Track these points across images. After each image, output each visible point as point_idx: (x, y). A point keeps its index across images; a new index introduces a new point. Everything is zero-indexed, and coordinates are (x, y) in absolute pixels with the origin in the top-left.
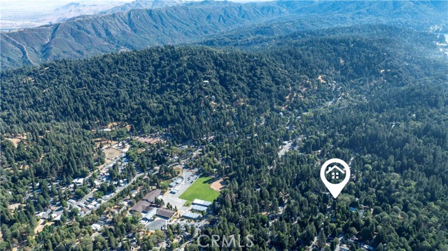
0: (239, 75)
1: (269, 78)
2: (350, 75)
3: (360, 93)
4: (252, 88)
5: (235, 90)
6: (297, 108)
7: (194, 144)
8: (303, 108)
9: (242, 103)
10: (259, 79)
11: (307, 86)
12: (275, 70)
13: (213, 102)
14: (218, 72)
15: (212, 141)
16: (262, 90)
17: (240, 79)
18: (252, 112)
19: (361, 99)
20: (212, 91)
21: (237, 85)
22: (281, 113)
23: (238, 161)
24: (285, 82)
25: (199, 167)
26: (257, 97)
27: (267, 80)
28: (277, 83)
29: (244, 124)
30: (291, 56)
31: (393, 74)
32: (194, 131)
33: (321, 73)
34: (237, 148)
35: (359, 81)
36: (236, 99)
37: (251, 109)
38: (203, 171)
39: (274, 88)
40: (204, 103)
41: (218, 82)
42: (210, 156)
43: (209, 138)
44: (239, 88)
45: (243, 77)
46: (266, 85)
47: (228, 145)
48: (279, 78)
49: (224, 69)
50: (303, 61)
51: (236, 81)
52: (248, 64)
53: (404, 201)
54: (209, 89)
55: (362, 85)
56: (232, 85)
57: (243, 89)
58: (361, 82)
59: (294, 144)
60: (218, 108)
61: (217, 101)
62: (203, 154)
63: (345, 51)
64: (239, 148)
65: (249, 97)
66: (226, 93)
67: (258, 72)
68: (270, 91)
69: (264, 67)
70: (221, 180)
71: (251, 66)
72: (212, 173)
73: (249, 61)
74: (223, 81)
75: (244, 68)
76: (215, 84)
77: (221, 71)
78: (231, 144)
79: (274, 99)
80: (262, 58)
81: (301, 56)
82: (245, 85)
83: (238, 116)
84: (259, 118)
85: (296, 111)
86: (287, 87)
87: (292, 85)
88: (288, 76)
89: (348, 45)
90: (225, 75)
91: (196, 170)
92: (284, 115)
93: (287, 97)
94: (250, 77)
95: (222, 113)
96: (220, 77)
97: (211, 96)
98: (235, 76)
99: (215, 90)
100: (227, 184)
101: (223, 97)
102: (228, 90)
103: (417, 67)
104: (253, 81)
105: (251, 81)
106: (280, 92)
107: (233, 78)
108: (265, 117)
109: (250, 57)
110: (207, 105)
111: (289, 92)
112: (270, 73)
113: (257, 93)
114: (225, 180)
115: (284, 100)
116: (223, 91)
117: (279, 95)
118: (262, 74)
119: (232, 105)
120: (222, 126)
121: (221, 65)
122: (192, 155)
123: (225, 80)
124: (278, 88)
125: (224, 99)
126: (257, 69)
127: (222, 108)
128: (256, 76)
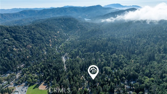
0: (24, 35)
1: (38, 34)
2: (68, 30)
3: (76, 35)
4: (33, 39)
5: (24, 41)
6: (57, 44)
7: (13, 72)
8: (59, 43)
9: (31, 47)
10: (34, 35)
11: (55, 35)
12: (40, 31)
13: (14, 49)
14: (11, 35)
15: (24, 67)
16: (38, 39)
17: (24, 36)
18: (38, 49)
19: (77, 37)
20: (12, 43)
21: (24, 39)
22: (51, 47)
23: (47, 71)
24: (46, 35)
25: (25, 82)
26: (37, 42)
27: (38, 35)
28: (43, 36)
29: (36, 55)
30: (43, 25)
31: (83, 27)
32: (11, 65)
33: (58, 31)
34: (41, 65)
35: (73, 31)
36: (26, 45)
37: (37, 48)
38: (29, 83)
39: (43, 38)
40: (10, 50)
41: (13, 39)
42: (29, 74)
43: (21, 66)
44: (26, 40)
45: (26, 35)
46: (39, 37)
47: (35, 66)
48: (43, 33)
49: (13, 33)
50: (49, 27)
51: (23, 37)
52: (26, 30)
53: (125, 62)
54: (10, 43)
55: (75, 32)
56: (21, 39)
57: (28, 40)
58: (74, 31)
59: (66, 57)
60: (19, 51)
61: (17, 48)
62: (23, 74)
63: (62, 22)
64: (43, 66)
65: (33, 43)
66: (20, 44)
67: (33, 32)
68: (42, 39)
69: (35, 30)
70: (43, 83)
71: (28, 30)
72: (35, 82)
73: (26, 29)
74: (16, 38)
75: (25, 31)
76: (12, 40)
77: (13, 34)
78: (36, 65)
79: (45, 42)
80: (31, 26)
81: (47, 25)
82: (28, 39)
83: (31, 52)
84: (42, 51)
85: (57, 45)
86: (48, 37)
87: (50, 36)
88: (47, 33)
89: (62, 20)
90: (16, 35)
91: (24, 84)
92: (53, 47)
93: (50, 41)
94: (29, 35)
95: (22, 53)
96: (13, 37)
97: (12, 46)
98: (22, 35)
99: (13, 43)
100: (49, 84)
101: (20, 46)
102: (20, 42)
103: (87, 25)
104: (32, 36)
105: (30, 36)
106: (47, 39)
107: (21, 36)
108: (45, 50)
109: (25, 26)
110: (12, 50)
111: (50, 38)
112: (38, 32)
113: (36, 41)
114: (45, 83)
115: (50, 42)
116: (18, 43)
117: (47, 40)
118: (34, 33)
119: (26, 48)
120: (26, 59)
121: (11, 31)
122: (16, 77)
123: (17, 38)
124: (45, 38)
125: (20, 47)
126: (31, 31)
127: (21, 51)
128: (32, 34)
